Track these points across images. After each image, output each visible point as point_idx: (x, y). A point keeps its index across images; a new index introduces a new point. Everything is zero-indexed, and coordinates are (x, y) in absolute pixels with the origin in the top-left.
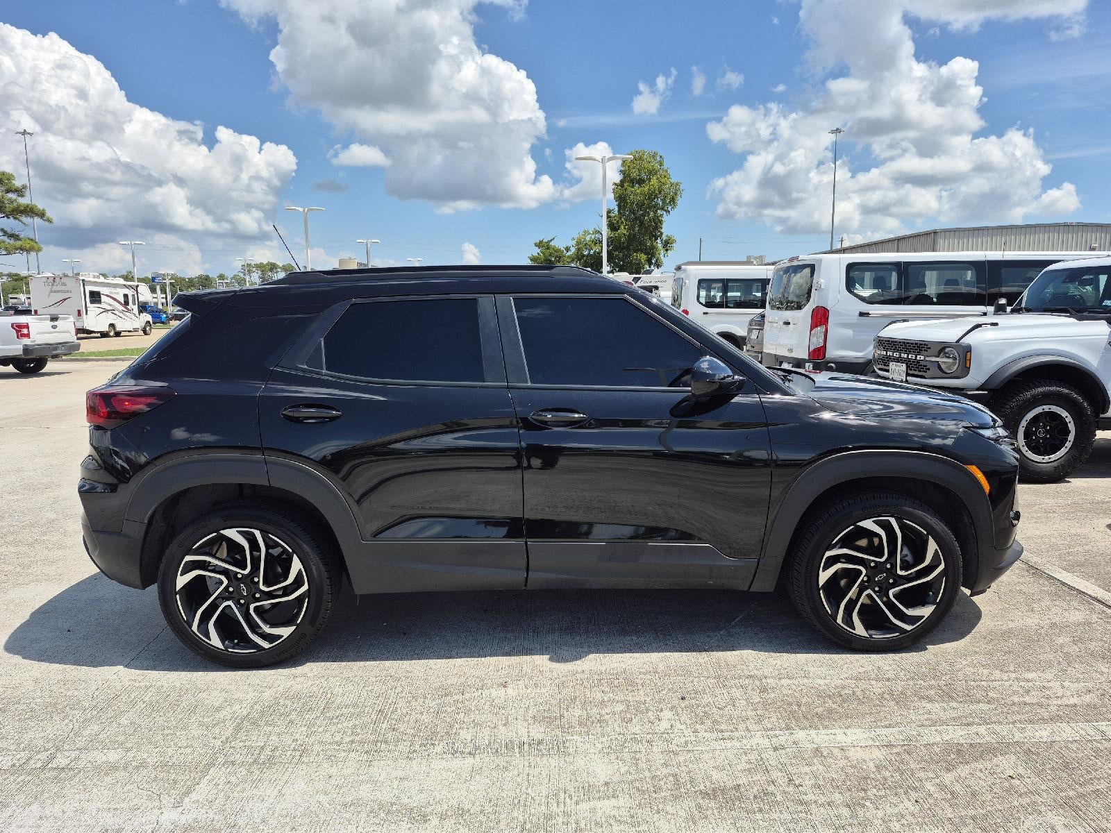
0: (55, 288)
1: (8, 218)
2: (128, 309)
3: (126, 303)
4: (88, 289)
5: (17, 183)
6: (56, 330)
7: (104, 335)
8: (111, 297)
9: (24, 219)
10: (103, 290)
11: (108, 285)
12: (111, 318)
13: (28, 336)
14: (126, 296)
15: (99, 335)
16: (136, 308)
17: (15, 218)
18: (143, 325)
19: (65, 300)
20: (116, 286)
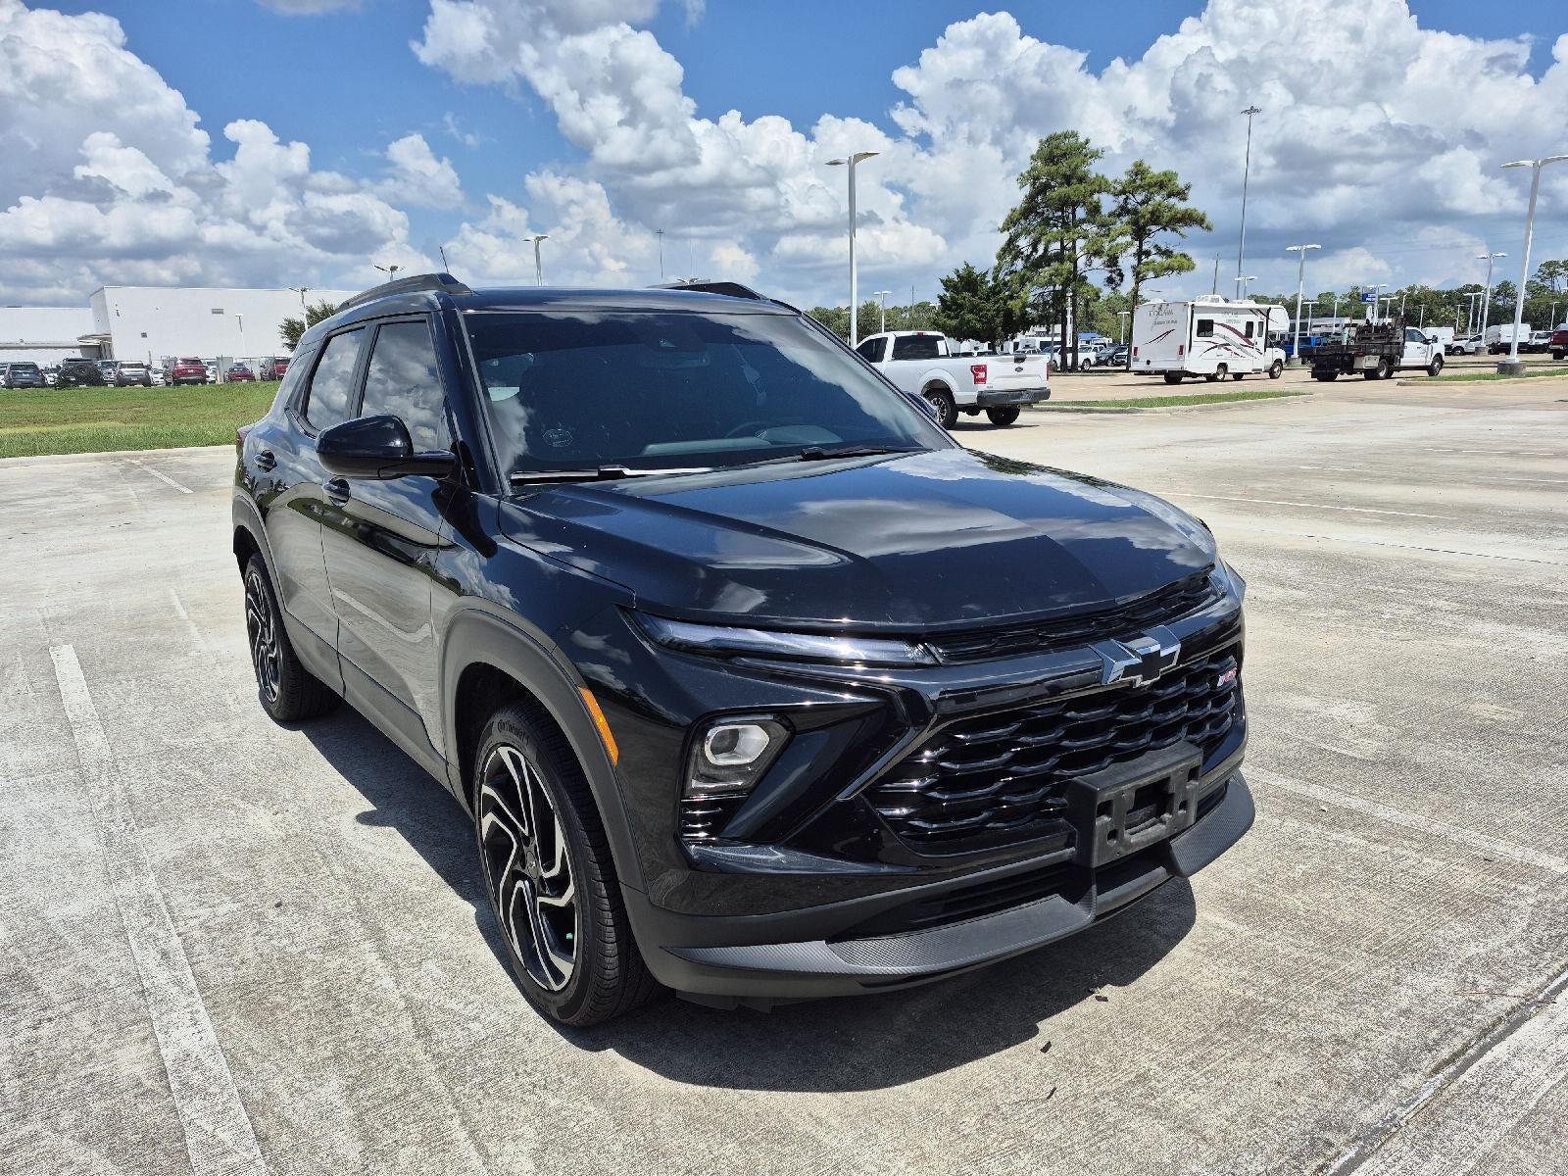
0: (1160, 318)
1: (1166, 230)
2: (1250, 343)
3: (1249, 334)
4: (1198, 317)
5: (1181, 183)
6: (1021, 373)
7: (1211, 378)
8: (1228, 327)
9: (1184, 230)
10: (1216, 318)
11: (1225, 311)
12: (1224, 356)
13: (984, 380)
14: (1250, 325)
15: (1204, 379)
16: (1261, 342)
17: (1173, 230)
18: (1271, 363)
19: (1168, 332)
20: (1237, 311)
